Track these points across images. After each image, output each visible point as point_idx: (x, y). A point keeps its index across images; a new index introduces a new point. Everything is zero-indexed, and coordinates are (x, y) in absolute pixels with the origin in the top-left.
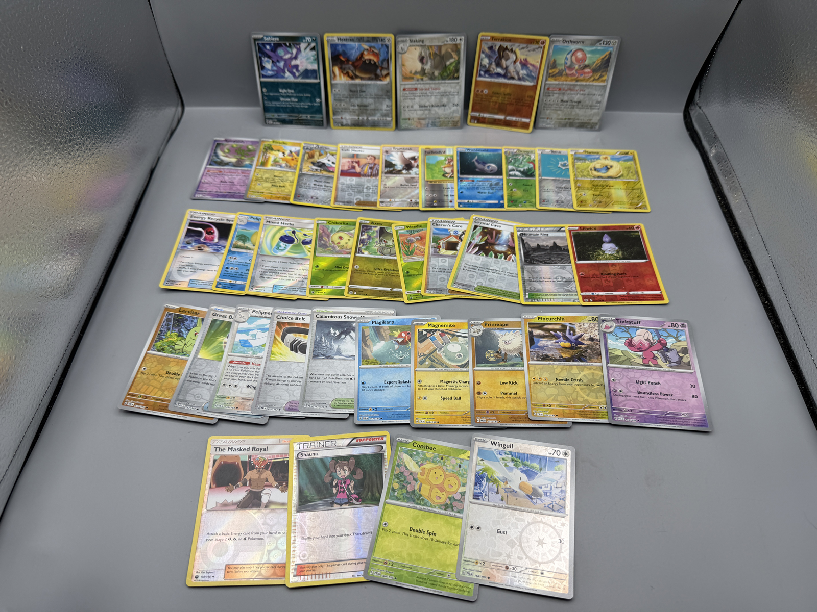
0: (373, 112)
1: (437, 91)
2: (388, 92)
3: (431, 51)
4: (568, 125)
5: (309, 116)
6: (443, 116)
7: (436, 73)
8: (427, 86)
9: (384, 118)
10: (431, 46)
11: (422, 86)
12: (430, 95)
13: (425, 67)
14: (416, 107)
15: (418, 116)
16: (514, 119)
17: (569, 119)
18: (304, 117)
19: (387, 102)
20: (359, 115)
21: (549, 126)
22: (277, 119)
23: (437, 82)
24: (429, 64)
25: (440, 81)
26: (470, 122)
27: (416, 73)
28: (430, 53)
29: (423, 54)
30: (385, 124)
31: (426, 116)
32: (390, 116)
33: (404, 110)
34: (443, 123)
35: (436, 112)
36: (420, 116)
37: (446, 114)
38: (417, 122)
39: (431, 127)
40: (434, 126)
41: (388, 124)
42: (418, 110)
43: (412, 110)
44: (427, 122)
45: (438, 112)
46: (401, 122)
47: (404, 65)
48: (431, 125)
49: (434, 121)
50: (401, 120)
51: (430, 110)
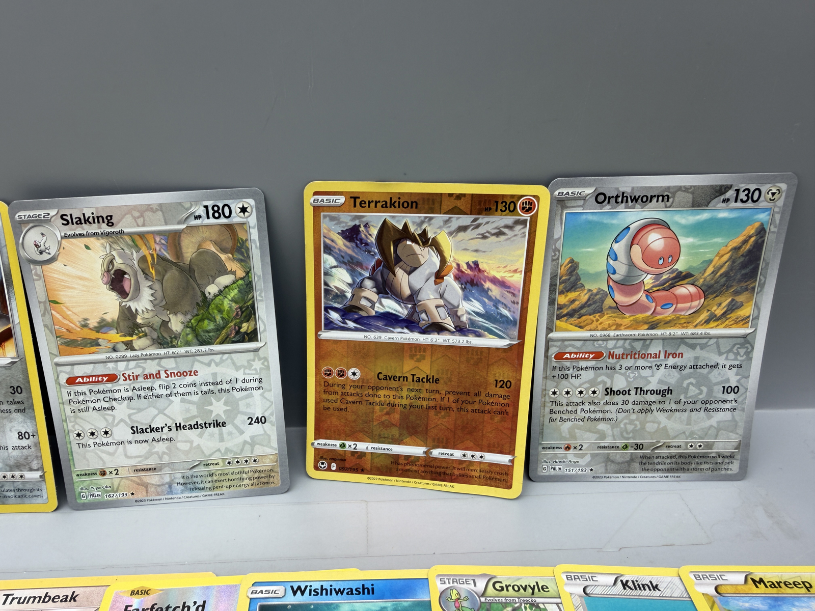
1: (189, 380)
2: (15, 390)
3: (144, 251)
4: (637, 465)
6: (218, 457)
7: (176, 324)
8: (151, 367)
9: (17, 474)
10: (142, 235)
11: (133, 368)
12: (164, 392)
13: (133, 305)
14: (122, 432)
15: (133, 462)
16: (457, 454)
17: (639, 446)
19: (19, 423)
21: (575, 471)
23: (182, 350)
24: (146, 294)
25: (194, 349)
26: (316, 468)
27: (103, 326)
28: (143, 259)
29: (119, 263)
30: (23, 493)
31: (161, 458)
32: (35, 465)
33: (81, 445)
34: (223, 478)
35: (195, 444)
36: (140, 459)
37: (228, 450)
38: (132, 481)
39: (182, 492)
40: (192, 490)
41: (32, 490)
42: (130, 442)
43: (107, 444)
44: (167, 479)
45: (199, 445)
46: (76, 485)
47: (56, 302)
48: (180, 487)
49: (190, 473)
50: (74, 476)
51: (171, 440)
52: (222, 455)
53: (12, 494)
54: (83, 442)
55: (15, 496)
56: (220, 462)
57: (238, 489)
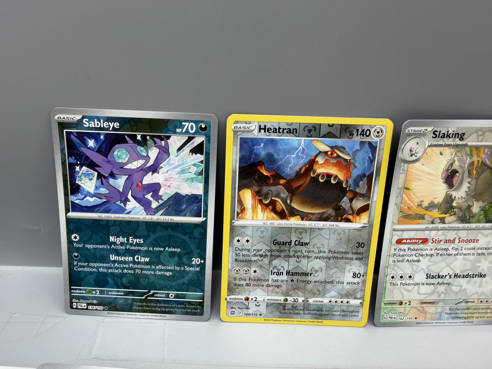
0: (321, 288)
1: (472, 245)
2: (360, 245)
3: (475, 159)
5: (172, 293)
6: (475, 296)
7: (476, 208)
8: (451, 235)
9: (345, 300)
10: (477, 148)
11: (440, 235)
12: (454, 252)
13: (454, 194)
14: (420, 277)
15: (421, 297)
18: (161, 295)
19: (356, 267)
20: (287, 294)
22: (96, 298)
23: (474, 225)
24: (465, 187)
25: (481, 225)
27: (432, 206)
28: (472, 164)
29: (456, 166)
30: (346, 313)
31: (439, 296)
32: (359, 295)
33: (392, 284)
34: (475, 311)
35: (463, 288)
36: (426, 295)
37: (483, 293)
38: (418, 309)
39: (447, 319)
40: (454, 318)
41: (352, 312)
42: (423, 284)
43: (409, 284)
44: (440, 310)
45: (465, 288)
46: (382, 310)
47: (408, 189)
48: (447, 316)
49: (455, 306)
50: (383, 304)
51: (448, 284)
52: (478, 296)
53: (338, 313)
54: (394, 282)
55: (340, 315)
56: (476, 301)
57: (483, 319)
